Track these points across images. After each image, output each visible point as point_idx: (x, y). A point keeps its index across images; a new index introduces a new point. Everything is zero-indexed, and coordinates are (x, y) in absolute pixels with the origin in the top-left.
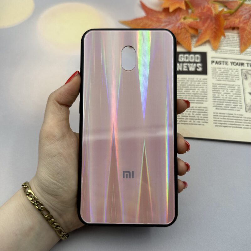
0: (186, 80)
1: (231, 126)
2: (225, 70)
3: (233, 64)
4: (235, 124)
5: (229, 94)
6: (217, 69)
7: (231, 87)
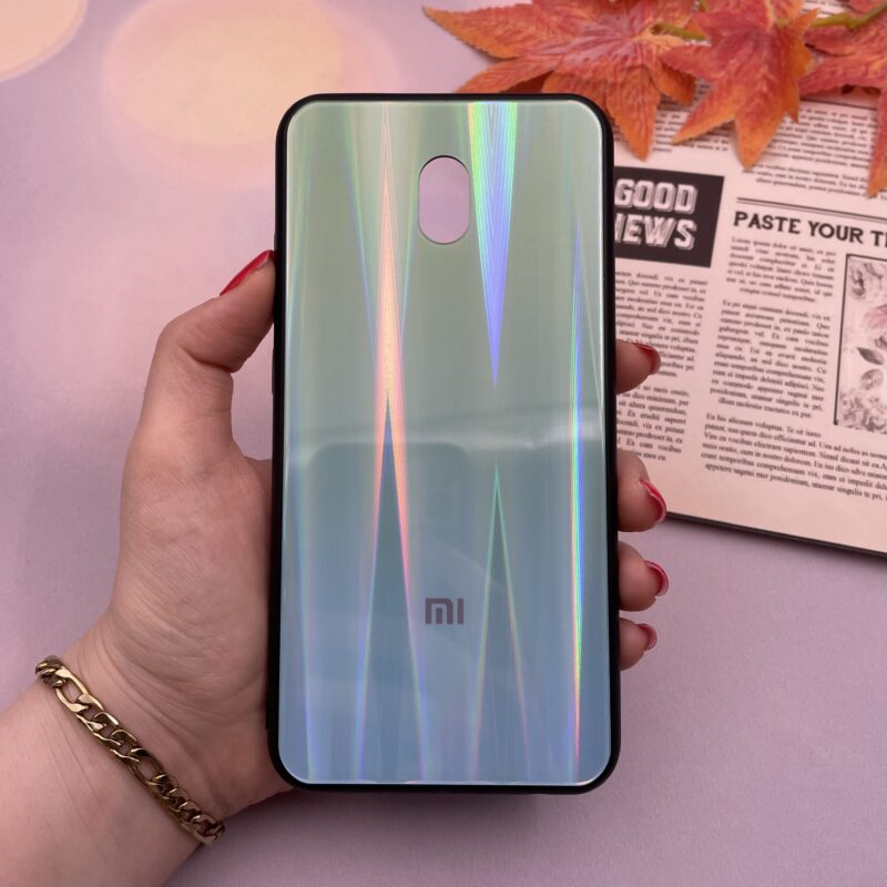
1: (766, 471)
2: (782, 251)
3: (821, 233)
4: (782, 469)
5: (784, 347)
6: (751, 246)
7: (795, 322)
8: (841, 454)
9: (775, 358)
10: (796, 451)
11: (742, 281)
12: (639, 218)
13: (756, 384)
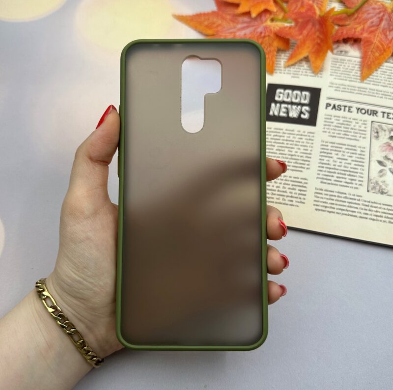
0: (281, 131)
1: (340, 211)
2: (345, 119)
3: (361, 112)
4: (347, 210)
5: (347, 160)
6: (333, 118)
7: (351, 149)
8: (370, 204)
9: (343, 164)
10: (352, 203)
11: (329, 132)
12: (286, 106)
13: (336, 175)
